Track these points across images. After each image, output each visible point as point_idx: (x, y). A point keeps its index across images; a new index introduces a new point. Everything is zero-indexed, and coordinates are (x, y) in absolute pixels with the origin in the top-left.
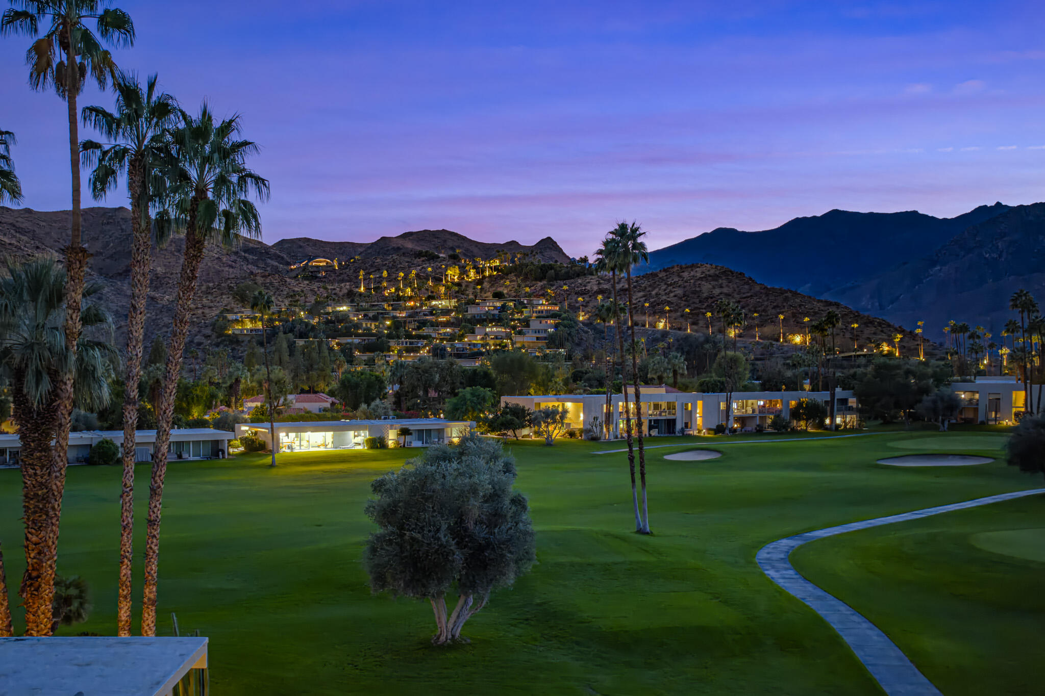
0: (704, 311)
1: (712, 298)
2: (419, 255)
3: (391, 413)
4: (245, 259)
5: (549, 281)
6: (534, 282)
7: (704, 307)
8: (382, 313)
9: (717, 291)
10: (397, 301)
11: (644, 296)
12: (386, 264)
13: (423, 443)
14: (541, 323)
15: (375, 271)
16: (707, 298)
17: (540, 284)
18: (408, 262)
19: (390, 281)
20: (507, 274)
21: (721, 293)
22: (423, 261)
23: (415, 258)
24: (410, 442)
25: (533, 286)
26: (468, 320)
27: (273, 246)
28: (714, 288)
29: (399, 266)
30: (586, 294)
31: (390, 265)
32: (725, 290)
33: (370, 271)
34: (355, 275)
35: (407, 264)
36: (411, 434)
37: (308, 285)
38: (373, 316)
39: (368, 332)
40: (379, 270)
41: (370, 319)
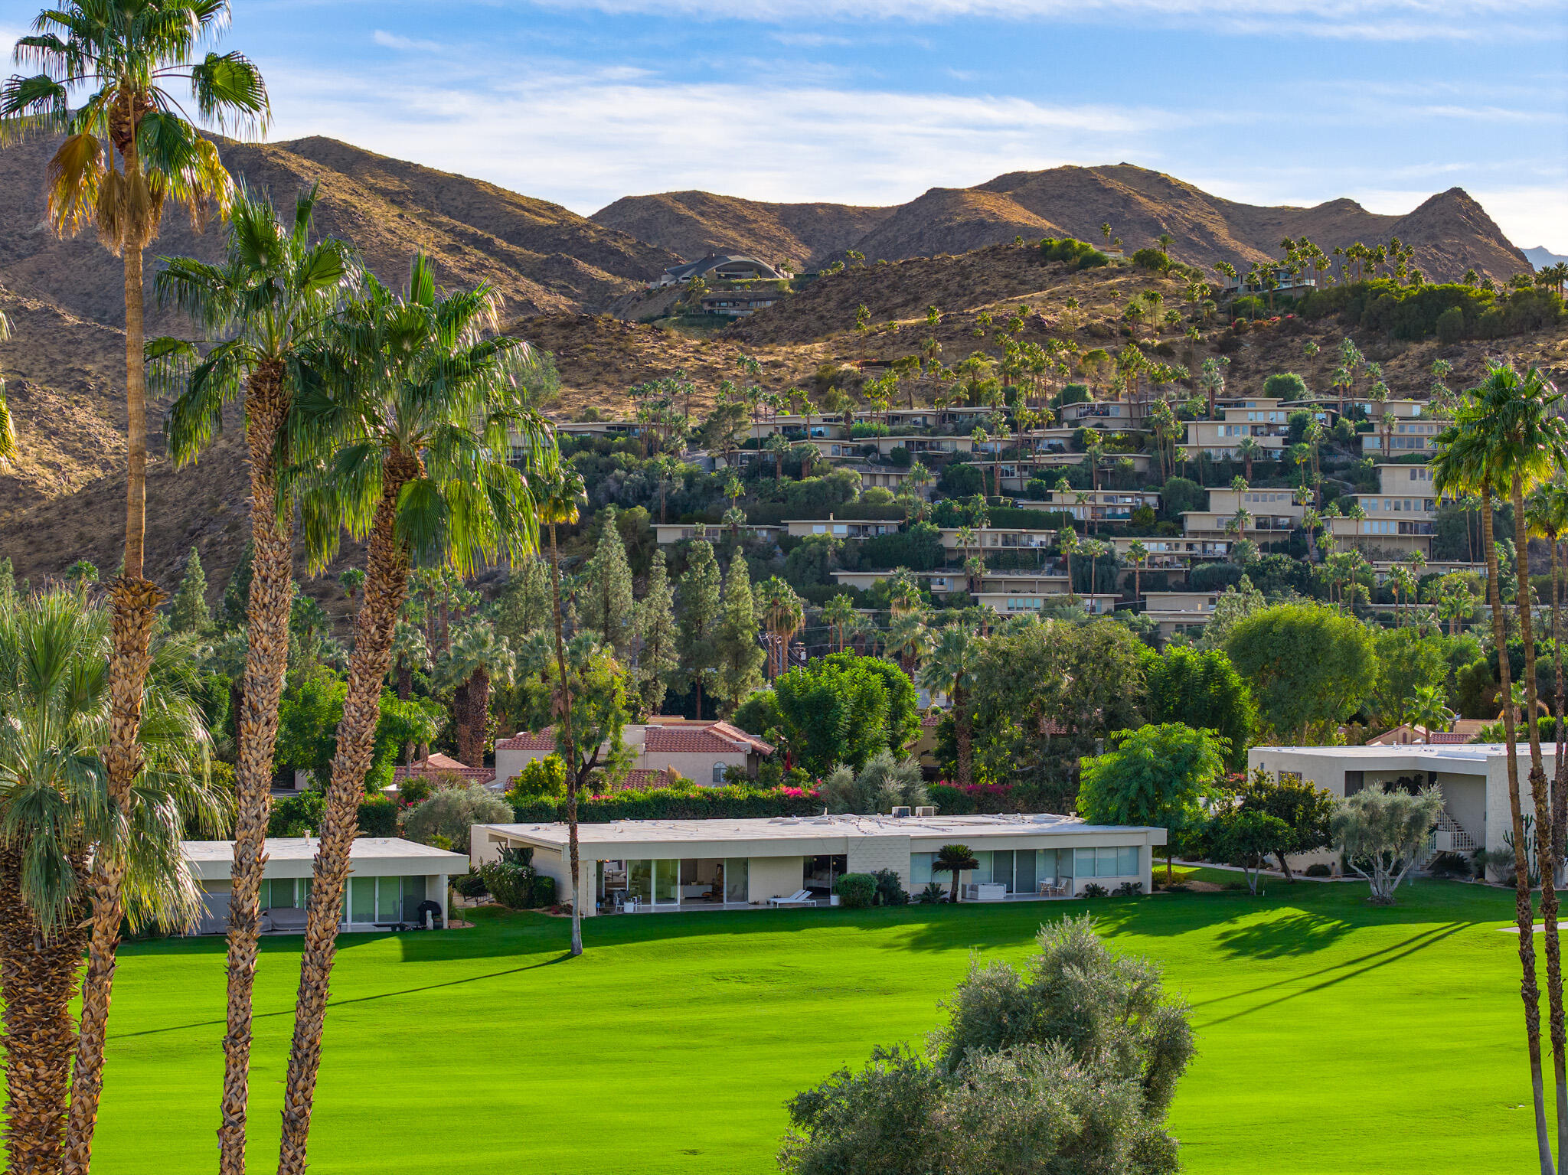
2: (1043, 254)
3: (922, 791)
5: (1446, 340)
6: (1397, 345)
8: (921, 443)
10: (969, 404)
12: (938, 280)
13: (1010, 891)
14: (1413, 478)
15: (905, 304)
17: (1416, 349)
18: (1006, 277)
19: (949, 338)
20: (1315, 318)
22: (1055, 273)
23: (1030, 262)
24: (974, 888)
25: (1395, 356)
26: (1189, 465)
27: (595, 218)
29: (979, 289)
31: (953, 287)
33: (889, 305)
34: (842, 315)
35: (1005, 282)
36: (974, 865)
37: (697, 351)
38: (895, 452)
39: (872, 509)
40: (917, 299)
41: (884, 461)
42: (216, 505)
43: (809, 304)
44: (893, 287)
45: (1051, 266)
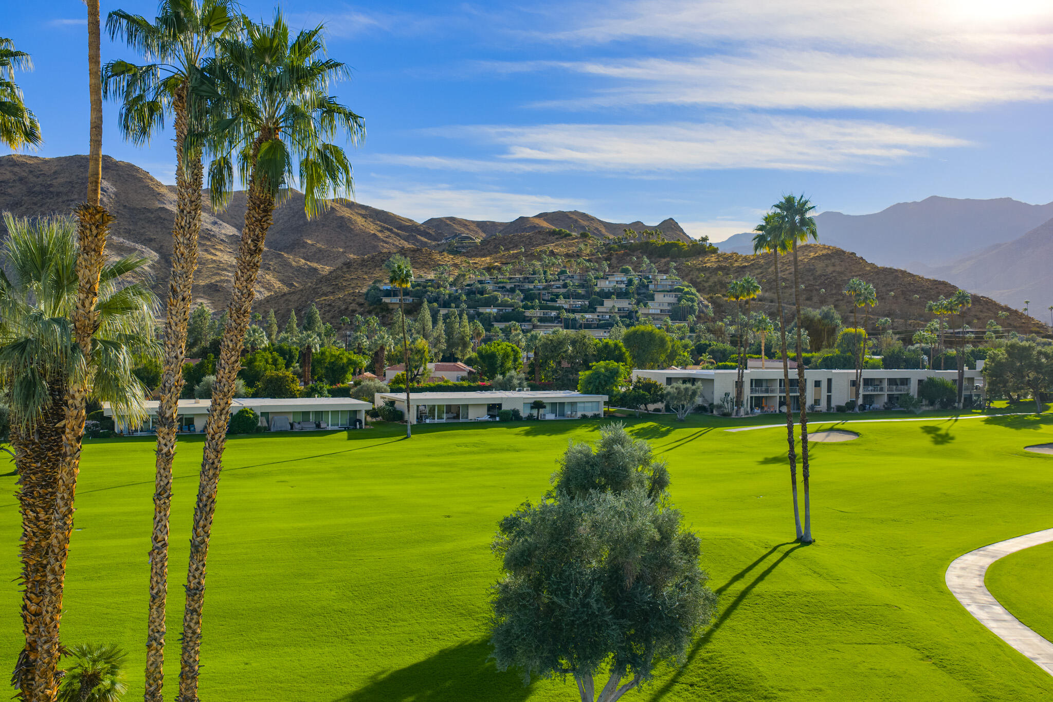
0: (817, 287)
1: (825, 276)
2: (553, 233)
3: (525, 383)
4: (398, 235)
5: (673, 257)
6: (658, 259)
7: (817, 284)
8: (519, 286)
9: (830, 269)
10: (533, 274)
11: (761, 273)
12: (523, 240)
14: (664, 296)
15: (514, 246)
16: (820, 276)
17: (663, 260)
18: (543, 239)
19: (527, 256)
20: (633, 251)
21: (834, 271)
22: (557, 239)
23: (549, 236)
25: (658, 262)
26: (598, 292)
27: (423, 223)
28: (827, 266)
29: (535, 243)
30: (706, 270)
31: (527, 242)
32: (838, 269)
33: (509, 246)
34: (495, 249)
35: (542, 241)
36: (544, 406)
37: (452, 259)
38: (511, 288)
39: (504, 304)
40: (517, 245)
41: (507, 291)
42: (307, 302)
43: (485, 247)
44: (510, 242)
45: (556, 237)
